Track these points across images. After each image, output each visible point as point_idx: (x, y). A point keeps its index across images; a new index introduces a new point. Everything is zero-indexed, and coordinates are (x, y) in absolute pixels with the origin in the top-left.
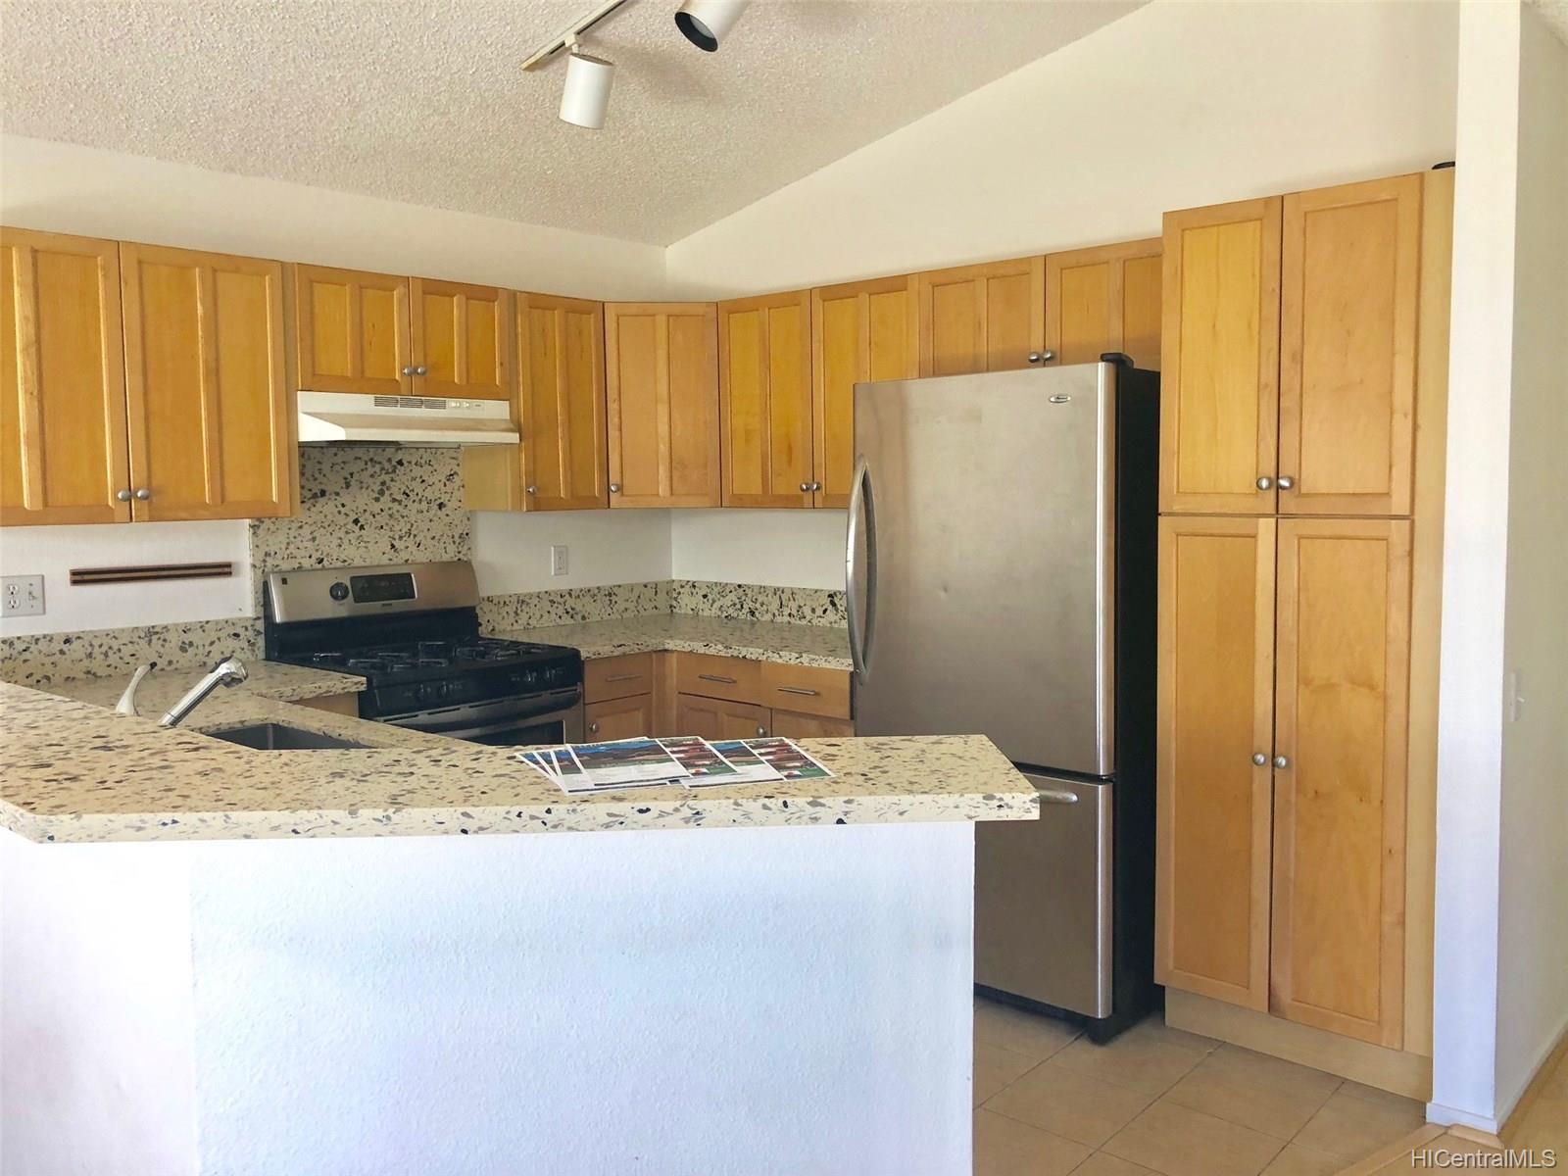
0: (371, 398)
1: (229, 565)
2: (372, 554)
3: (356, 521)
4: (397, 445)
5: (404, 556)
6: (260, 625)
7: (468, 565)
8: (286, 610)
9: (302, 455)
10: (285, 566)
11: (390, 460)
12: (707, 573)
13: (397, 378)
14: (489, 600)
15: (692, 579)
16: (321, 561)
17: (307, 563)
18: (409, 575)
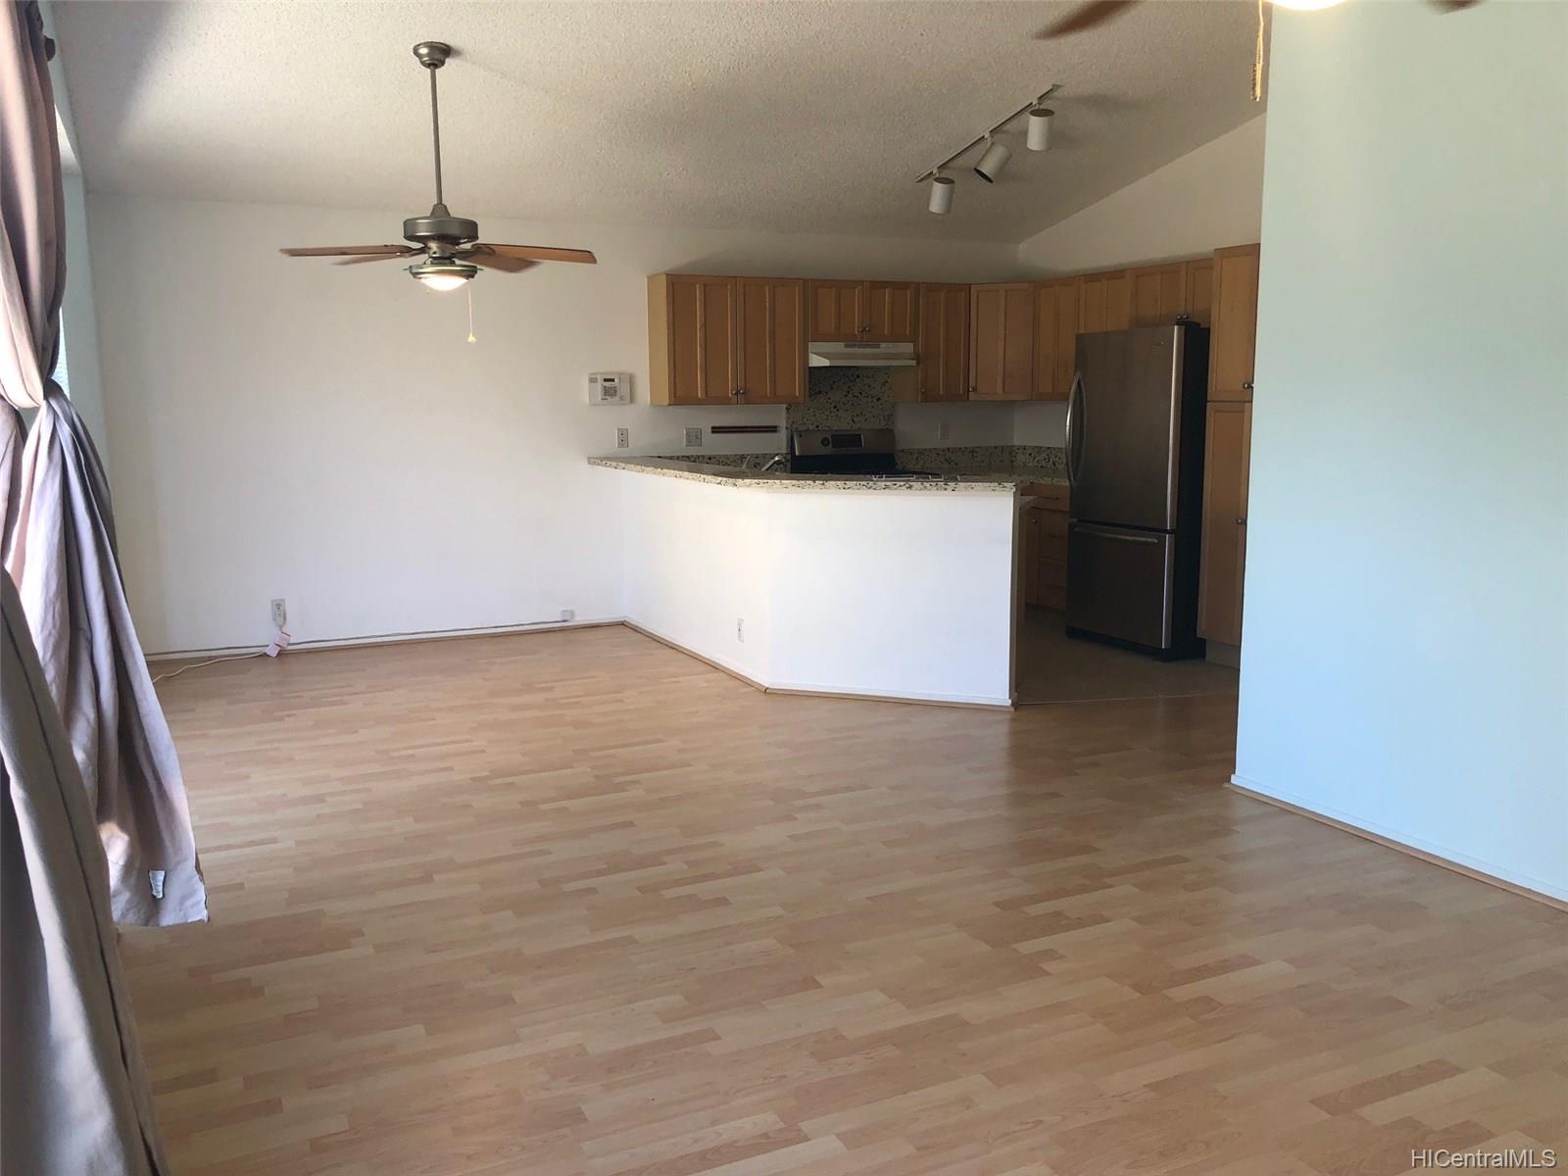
0: (842, 344)
1: (776, 427)
2: (843, 423)
3: (835, 407)
4: (857, 368)
5: (859, 425)
6: (789, 457)
7: (892, 431)
8: (800, 450)
9: (810, 373)
10: (801, 428)
11: (853, 375)
12: (1032, 442)
13: (856, 333)
14: (903, 451)
15: (1023, 444)
16: (817, 427)
17: (811, 428)
18: (860, 435)
